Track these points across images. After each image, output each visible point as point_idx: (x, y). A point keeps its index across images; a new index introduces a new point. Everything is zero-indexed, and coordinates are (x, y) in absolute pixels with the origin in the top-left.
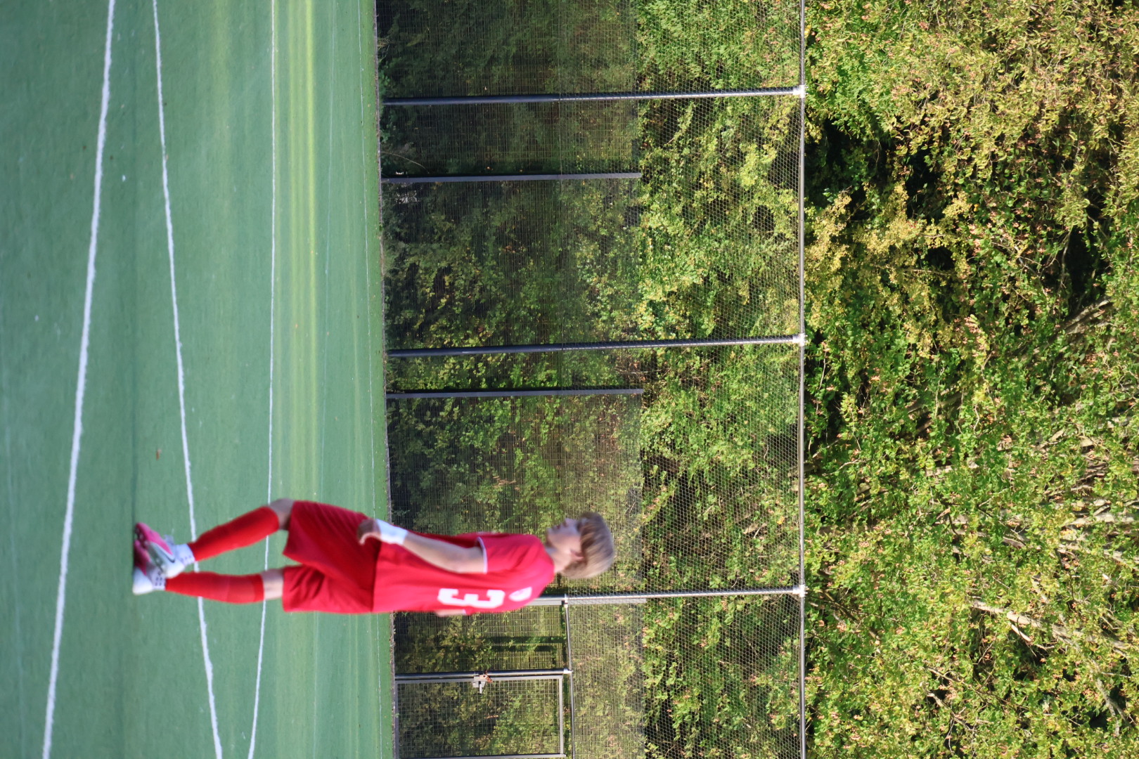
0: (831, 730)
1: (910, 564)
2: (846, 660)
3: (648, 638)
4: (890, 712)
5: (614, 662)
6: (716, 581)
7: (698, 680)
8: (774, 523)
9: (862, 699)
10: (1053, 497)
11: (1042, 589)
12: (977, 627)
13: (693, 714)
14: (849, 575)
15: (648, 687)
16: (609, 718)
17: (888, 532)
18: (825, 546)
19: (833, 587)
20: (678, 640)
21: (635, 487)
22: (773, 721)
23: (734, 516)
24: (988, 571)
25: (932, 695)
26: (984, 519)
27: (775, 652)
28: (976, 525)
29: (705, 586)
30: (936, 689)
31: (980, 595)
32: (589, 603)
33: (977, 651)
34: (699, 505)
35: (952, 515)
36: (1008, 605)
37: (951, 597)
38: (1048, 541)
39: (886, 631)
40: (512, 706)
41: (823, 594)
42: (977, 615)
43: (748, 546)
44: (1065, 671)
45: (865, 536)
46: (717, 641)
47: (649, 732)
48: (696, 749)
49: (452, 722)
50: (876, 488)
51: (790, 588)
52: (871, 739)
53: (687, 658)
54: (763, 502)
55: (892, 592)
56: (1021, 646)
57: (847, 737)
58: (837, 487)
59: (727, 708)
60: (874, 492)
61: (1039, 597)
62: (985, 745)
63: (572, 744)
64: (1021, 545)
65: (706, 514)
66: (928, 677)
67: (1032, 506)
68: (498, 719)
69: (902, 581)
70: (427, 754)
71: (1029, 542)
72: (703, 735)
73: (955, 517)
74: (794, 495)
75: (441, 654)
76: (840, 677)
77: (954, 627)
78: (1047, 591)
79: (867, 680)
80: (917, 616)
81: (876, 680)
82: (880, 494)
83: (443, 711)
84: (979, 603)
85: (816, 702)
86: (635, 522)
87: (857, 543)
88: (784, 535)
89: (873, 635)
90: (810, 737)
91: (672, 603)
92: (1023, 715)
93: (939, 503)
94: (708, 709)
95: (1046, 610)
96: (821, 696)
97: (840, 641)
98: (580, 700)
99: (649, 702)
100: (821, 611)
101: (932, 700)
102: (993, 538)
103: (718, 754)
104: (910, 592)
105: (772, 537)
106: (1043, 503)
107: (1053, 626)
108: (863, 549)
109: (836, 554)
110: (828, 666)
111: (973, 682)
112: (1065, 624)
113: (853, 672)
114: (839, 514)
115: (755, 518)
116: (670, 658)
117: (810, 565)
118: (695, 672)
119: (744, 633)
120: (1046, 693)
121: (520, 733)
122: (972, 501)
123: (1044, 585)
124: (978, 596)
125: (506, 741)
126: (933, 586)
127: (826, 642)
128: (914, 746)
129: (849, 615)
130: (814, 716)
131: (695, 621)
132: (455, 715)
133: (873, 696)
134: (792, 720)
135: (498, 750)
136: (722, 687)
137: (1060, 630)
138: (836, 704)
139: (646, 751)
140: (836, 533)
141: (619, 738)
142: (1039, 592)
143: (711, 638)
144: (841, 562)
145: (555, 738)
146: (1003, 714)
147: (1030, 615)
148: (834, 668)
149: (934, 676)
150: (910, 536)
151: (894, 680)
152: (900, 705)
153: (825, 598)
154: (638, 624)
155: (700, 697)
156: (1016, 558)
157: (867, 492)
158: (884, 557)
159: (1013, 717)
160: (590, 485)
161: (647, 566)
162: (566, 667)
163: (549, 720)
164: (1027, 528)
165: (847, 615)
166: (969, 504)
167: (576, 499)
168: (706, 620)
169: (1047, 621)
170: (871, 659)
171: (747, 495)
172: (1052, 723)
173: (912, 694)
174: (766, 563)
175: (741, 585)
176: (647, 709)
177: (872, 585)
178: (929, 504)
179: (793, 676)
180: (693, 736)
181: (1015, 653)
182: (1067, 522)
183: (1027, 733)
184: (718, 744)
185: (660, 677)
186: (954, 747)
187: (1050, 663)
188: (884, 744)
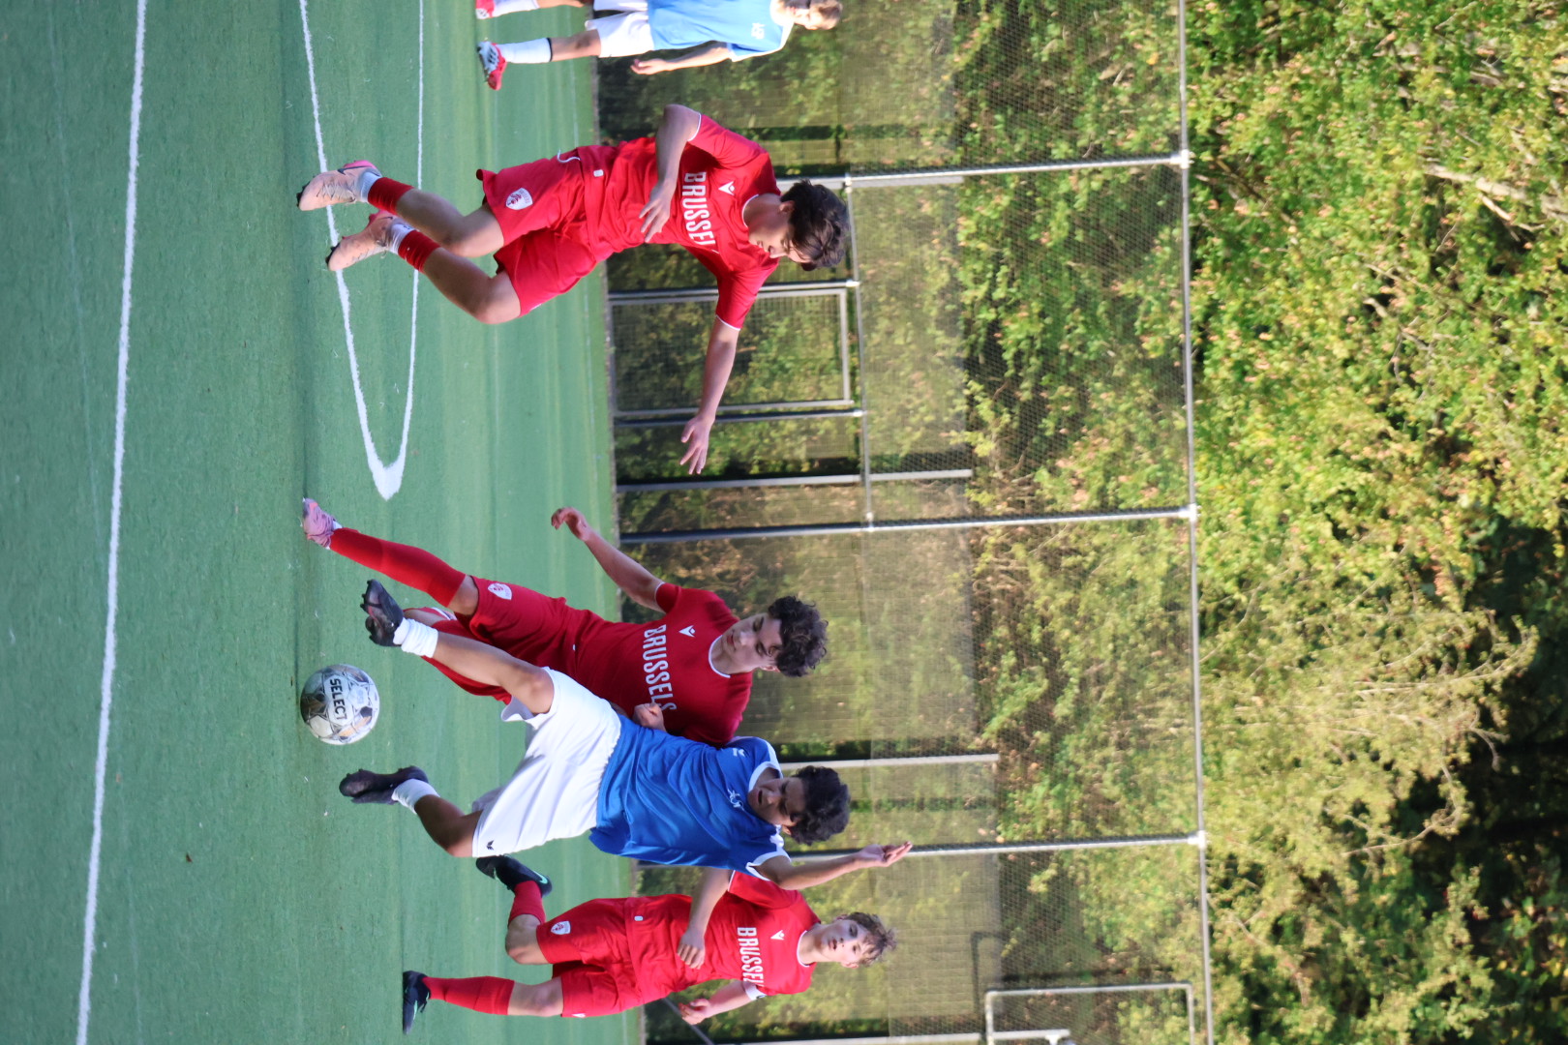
0: (1228, 355)
1: (1339, 115)
2: (1248, 255)
3: (966, 232)
4: (1312, 327)
5: (918, 269)
6: (1061, 149)
7: (1038, 290)
8: (1142, 63)
9: (1272, 311)
10: (1541, 12)
11: (1528, 146)
12: (1434, 202)
13: (1031, 338)
14: (1252, 134)
15: (968, 302)
16: (913, 347)
17: (1307, 70)
18: (1216, 93)
19: (1228, 152)
20: (1008, 233)
21: (944, 16)
22: (1145, 346)
23: (1085, 54)
24: (1450, 122)
25: (1371, 301)
26: (1442, 47)
27: (1147, 247)
28: (1431, 57)
29: (1045, 157)
30: (1377, 292)
31: (1437, 155)
32: (880, 185)
33: (1434, 236)
34: (1035, 39)
35: (1397, 43)
36: (1478, 169)
37: (1397, 161)
38: (1535, 76)
39: (1306, 212)
40: (775, 334)
41: (1213, 163)
42: (1434, 185)
43: (1106, 95)
44: (1559, 261)
45: (1274, 77)
46: (1064, 234)
47: (971, 366)
48: (1037, 389)
49: (691, 358)
50: (1288, 7)
51: (1167, 155)
52: (1285, 367)
53: (1021, 259)
54: (1126, 34)
55: (1312, 157)
56: (1496, 228)
57: (1251, 364)
58: (1232, 8)
59: (1081, 330)
60: (1285, 13)
61: (1523, 157)
62: (1447, 369)
63: (862, 384)
64: (1496, 81)
65: (1045, 51)
66: (1364, 276)
67: (1512, 25)
68: (755, 352)
69: (1327, 140)
70: (656, 404)
71: (1507, 77)
72: (1046, 368)
73: (1402, 46)
74: (1171, 21)
75: (673, 261)
76: (1241, 280)
77: (1402, 204)
78: (1534, 147)
79: (1279, 283)
80: (1349, 190)
81: (1292, 282)
82: (1295, 15)
83: (678, 343)
84: (1437, 168)
85: (1207, 317)
86: (944, 67)
87: (1263, 88)
88: (1158, 79)
89: (1286, 218)
90: (1199, 368)
91: (999, 181)
92: (1500, 324)
93: (1379, 26)
94: (1054, 331)
95: (1533, 174)
96: (1213, 309)
97: (1239, 228)
98: (871, 323)
99: (969, 323)
100: (1211, 187)
101: (1371, 309)
102: (1456, 74)
103: (1067, 394)
104: (1339, 155)
105: (1141, 84)
106: (1530, 20)
107: (1542, 197)
108: (1272, 96)
109: (1233, 104)
110: (1222, 266)
111: (1428, 280)
112: (1559, 193)
113: (1257, 273)
114: (1236, 46)
115: (1116, 57)
116: (998, 260)
117: (1195, 122)
118: (1034, 279)
119: (1102, 221)
120: (1533, 293)
121: (786, 371)
122: (1427, 22)
123: (1530, 140)
124: (1435, 156)
125: (767, 383)
126: (1372, 145)
127: (1220, 231)
128: (1346, 375)
129: (1251, 191)
130: (1204, 337)
131: (1033, 207)
132: (696, 348)
133: (1287, 306)
134: (1173, 343)
135: (756, 396)
136: (1072, 300)
137: (1552, 202)
138: (1234, 319)
139: (967, 392)
140: (1234, 75)
141: (927, 376)
142: (1522, 149)
143: (1055, 230)
144: (1240, 116)
145: (836, 377)
146: (1471, 325)
147: (1510, 182)
148: (1232, 268)
149: (1373, 274)
150: (1339, 75)
151: (1317, 282)
152: (1326, 317)
153: (1218, 168)
154: (951, 212)
155: (1042, 315)
156: (1489, 102)
157: (1275, 13)
158: (1300, 106)
159: (1486, 328)
160: (880, 15)
161: (963, 129)
162: (850, 277)
163: (827, 352)
164: (1505, 57)
165: (1249, 193)
166: (1422, 27)
167: (859, 36)
168: (1048, 205)
169: (1534, 190)
170: (1284, 253)
171: (1105, 22)
172: (1542, 334)
173: (1343, 301)
174: (1133, 121)
175: (1097, 153)
176: (967, 333)
177: (1285, 148)
178: (1365, 28)
179: (1173, 281)
180: (1031, 370)
181: (1488, 236)
182: (1562, 47)
183: (1506, 350)
184: (1069, 379)
185: (984, 288)
186: (1403, 373)
187: (1538, 250)
188: (1303, 373)
